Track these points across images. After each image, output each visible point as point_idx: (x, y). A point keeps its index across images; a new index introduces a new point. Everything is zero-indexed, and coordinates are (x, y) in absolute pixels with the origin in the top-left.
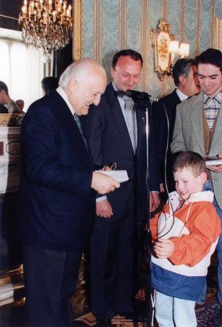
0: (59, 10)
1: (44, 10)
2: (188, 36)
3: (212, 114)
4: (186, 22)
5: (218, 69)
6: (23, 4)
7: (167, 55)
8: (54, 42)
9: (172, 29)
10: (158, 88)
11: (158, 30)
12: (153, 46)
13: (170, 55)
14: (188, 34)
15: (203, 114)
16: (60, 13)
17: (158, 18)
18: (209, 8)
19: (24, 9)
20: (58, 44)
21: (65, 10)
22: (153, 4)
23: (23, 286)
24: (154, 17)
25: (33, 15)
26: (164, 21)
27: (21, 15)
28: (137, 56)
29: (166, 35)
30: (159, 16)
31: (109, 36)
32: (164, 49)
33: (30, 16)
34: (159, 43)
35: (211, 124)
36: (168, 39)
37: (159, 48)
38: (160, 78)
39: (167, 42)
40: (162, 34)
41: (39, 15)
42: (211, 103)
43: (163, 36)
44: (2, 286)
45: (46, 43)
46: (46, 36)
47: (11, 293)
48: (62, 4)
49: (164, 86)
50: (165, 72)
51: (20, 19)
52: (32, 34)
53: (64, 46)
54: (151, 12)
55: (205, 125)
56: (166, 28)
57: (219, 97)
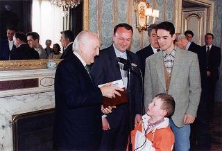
3: (169, 64)
7: (145, 17)
10: (139, 38)
12: (135, 11)
15: (164, 65)
28: (129, 27)
29: (144, 4)
34: (139, 9)
37: (139, 12)
38: (140, 32)
39: (145, 8)
40: (141, 3)
45: (65, 4)
50: (143, 28)
55: (166, 72)
57: (173, 53)
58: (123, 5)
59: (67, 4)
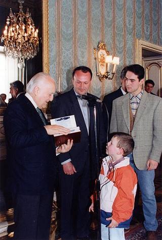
0: (30, 33)
1: (19, 33)
2: (118, 52)
3: (135, 106)
4: (117, 43)
6: (4, 29)
7: (105, 64)
8: (26, 54)
9: (108, 47)
10: (100, 87)
11: (98, 48)
12: (95, 59)
13: (107, 64)
14: (119, 50)
15: (130, 106)
16: (30, 35)
17: (98, 40)
18: (132, 32)
19: (5, 32)
20: (30, 55)
21: (33, 33)
22: (94, 31)
23: (14, 223)
24: (96, 40)
25: (11, 37)
26: (102, 42)
27: (3, 36)
29: (104, 52)
30: (99, 39)
31: (66, 53)
32: (103, 61)
33: (9, 37)
34: (99, 57)
35: (134, 112)
36: (106, 54)
37: (99, 60)
38: (100, 80)
39: (105, 56)
40: (101, 51)
41: (16, 36)
42: (134, 100)
43: (102, 52)
44: (1, 223)
45: (21, 55)
46: (21, 51)
47: (6, 228)
48: (32, 29)
49: (103, 85)
50: (104, 76)
51: (3, 39)
52: (11, 49)
53: (33, 57)
54: (93, 36)
55: (131, 113)
56: (103, 47)
57: (140, 96)
58: (83, 53)
59: (23, 55)
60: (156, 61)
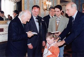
3: (58, 21)
5: (60, 10)
10: (44, 13)
13: (47, 5)
15: (56, 21)
28: (38, 7)
35: (58, 24)
39: (46, 2)
42: (58, 19)
50: (45, 9)
60: (65, 4)
